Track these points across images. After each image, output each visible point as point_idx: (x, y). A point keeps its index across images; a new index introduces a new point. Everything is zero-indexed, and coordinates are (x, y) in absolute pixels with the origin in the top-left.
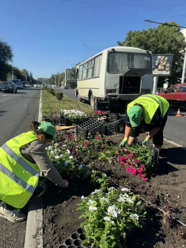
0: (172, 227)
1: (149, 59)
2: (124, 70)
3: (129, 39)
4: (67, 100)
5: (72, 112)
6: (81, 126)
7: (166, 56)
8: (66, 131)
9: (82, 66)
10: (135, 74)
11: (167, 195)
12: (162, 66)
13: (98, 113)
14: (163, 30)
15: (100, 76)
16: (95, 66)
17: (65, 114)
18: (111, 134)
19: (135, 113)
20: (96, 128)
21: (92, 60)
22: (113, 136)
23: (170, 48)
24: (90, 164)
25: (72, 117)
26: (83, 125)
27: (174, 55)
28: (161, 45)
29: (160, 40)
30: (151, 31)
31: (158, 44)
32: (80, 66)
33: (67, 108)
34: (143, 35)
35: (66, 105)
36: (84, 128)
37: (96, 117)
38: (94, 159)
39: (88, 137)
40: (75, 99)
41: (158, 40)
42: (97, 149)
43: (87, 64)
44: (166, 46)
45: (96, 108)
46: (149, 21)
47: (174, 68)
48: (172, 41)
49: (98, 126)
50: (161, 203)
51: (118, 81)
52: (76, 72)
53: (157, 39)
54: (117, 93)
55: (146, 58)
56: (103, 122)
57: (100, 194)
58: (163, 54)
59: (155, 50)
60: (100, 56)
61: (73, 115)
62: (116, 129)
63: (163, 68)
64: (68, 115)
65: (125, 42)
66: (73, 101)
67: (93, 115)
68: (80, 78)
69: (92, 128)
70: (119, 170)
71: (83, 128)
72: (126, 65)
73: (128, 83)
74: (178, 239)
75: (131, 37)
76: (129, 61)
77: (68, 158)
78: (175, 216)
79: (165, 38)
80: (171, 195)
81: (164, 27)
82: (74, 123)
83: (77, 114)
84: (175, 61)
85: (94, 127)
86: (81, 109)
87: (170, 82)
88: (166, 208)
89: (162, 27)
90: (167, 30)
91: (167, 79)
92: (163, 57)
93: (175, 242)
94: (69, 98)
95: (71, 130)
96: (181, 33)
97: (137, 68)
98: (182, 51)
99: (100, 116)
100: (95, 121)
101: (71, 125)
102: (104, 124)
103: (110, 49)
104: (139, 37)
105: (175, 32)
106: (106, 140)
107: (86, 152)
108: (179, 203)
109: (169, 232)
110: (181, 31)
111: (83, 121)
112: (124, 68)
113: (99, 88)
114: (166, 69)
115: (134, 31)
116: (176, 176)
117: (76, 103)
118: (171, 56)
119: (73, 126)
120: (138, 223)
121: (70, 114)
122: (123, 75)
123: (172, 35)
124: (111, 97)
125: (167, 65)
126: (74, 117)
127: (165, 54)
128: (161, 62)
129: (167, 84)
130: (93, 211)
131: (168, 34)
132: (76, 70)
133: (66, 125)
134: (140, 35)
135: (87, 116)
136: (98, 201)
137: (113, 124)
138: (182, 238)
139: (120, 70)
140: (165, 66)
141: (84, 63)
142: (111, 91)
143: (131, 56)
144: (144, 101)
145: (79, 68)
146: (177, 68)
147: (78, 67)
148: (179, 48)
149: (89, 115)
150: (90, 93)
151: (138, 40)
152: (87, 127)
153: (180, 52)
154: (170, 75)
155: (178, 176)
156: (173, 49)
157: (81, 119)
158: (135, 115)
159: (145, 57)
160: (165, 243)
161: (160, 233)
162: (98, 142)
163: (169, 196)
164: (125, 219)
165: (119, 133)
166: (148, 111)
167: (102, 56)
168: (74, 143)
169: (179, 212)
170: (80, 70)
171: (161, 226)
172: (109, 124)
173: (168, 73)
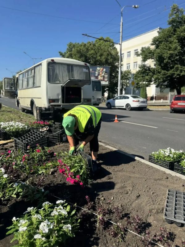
0: (105, 229)
1: (87, 71)
2: (65, 80)
3: (70, 50)
4: (7, 111)
5: (10, 125)
6: (20, 139)
7: (104, 68)
8: (3, 146)
9: (22, 75)
10: (75, 84)
11: (103, 198)
12: (101, 77)
13: (40, 124)
14: (100, 44)
15: (41, 86)
16: (35, 75)
17: (2, 127)
18: (54, 144)
19: (68, 123)
20: (37, 139)
21: (32, 70)
22: (56, 147)
23: (107, 60)
24: (28, 181)
25: (10, 129)
26: (22, 138)
27: (111, 66)
28: (99, 58)
29: (98, 53)
30: (89, 44)
31: (96, 56)
32: (19, 75)
33: (6, 119)
34: (82, 47)
35: (5, 117)
36: (24, 141)
37: (38, 128)
38: (33, 173)
39: (28, 151)
40: (16, 109)
41: (96, 53)
42: (37, 162)
43: (27, 73)
44: (103, 59)
45: (39, 118)
46: (86, 35)
47: (112, 78)
48: (108, 54)
49: (39, 138)
50: (97, 208)
51: (59, 91)
52: (16, 80)
53: (96, 51)
54: (60, 103)
55: (85, 70)
56: (46, 133)
57: (33, 211)
58: (101, 65)
59: (94, 62)
60: (40, 66)
61: (12, 128)
62: (59, 139)
63: (102, 78)
64: (6, 128)
65: (66, 52)
66: (14, 111)
67: (35, 126)
68: (20, 87)
69: (33, 141)
70: (59, 181)
71: (22, 141)
72: (67, 76)
73: (71, 92)
74: (110, 239)
75: (72, 48)
76: (69, 71)
77: (2, 177)
78: (108, 218)
79: (102, 51)
80: (106, 198)
81: (101, 42)
82: (12, 137)
83: (17, 126)
84: (112, 73)
85: (35, 139)
86: (22, 119)
87: (110, 91)
88: (100, 211)
89: (99, 42)
90: (103, 44)
91: (107, 89)
92: (102, 69)
93: (107, 242)
94: (9, 109)
95: (9, 144)
96: (115, 48)
97: (77, 79)
98: (117, 63)
99: (42, 127)
100: (36, 133)
101: (10, 139)
102: (47, 135)
103: (49, 59)
104: (79, 49)
105: (110, 46)
106: (48, 152)
107: (24, 167)
108: (112, 205)
109: (102, 235)
110: (115, 46)
111: (23, 134)
112: (64, 79)
113: (41, 98)
114: (105, 79)
115: (74, 43)
116: (111, 178)
117: (18, 114)
118: (108, 68)
119: (11, 140)
120: (70, 233)
121: (8, 127)
122: (64, 85)
123: (107, 49)
124: (54, 107)
125: (105, 76)
126: (12, 130)
127: (104, 65)
128: (100, 73)
129: (107, 93)
130: (23, 232)
131: (104, 48)
132: (16, 79)
133: (4, 140)
134: (80, 47)
135: (27, 128)
136: (30, 219)
137: (56, 134)
138: (113, 237)
139: (61, 81)
140: (104, 77)
141: (24, 72)
142: (53, 101)
143: (70, 67)
144: (77, 111)
145: (19, 77)
146: (114, 78)
147: (17, 76)
148: (114, 60)
149: (30, 126)
150: (32, 103)
151: (79, 52)
152: (26, 140)
153: (115, 64)
154: (109, 85)
155: (113, 178)
156: (109, 61)
157: (21, 131)
158: (68, 125)
159: (83, 69)
160: (98, 245)
161: (95, 237)
162: (38, 155)
163: (104, 199)
164: (57, 232)
165: (62, 143)
166: (81, 121)
167: (42, 66)
168: (10, 159)
169: (112, 213)
170: (20, 79)
171: (95, 230)
172: (51, 135)
173: (107, 83)
